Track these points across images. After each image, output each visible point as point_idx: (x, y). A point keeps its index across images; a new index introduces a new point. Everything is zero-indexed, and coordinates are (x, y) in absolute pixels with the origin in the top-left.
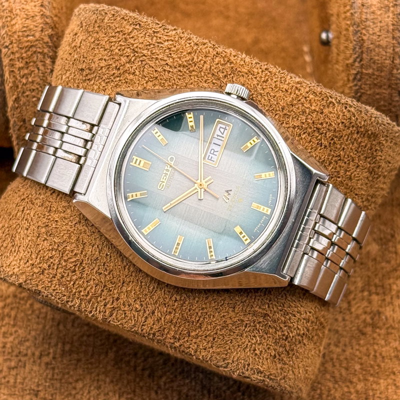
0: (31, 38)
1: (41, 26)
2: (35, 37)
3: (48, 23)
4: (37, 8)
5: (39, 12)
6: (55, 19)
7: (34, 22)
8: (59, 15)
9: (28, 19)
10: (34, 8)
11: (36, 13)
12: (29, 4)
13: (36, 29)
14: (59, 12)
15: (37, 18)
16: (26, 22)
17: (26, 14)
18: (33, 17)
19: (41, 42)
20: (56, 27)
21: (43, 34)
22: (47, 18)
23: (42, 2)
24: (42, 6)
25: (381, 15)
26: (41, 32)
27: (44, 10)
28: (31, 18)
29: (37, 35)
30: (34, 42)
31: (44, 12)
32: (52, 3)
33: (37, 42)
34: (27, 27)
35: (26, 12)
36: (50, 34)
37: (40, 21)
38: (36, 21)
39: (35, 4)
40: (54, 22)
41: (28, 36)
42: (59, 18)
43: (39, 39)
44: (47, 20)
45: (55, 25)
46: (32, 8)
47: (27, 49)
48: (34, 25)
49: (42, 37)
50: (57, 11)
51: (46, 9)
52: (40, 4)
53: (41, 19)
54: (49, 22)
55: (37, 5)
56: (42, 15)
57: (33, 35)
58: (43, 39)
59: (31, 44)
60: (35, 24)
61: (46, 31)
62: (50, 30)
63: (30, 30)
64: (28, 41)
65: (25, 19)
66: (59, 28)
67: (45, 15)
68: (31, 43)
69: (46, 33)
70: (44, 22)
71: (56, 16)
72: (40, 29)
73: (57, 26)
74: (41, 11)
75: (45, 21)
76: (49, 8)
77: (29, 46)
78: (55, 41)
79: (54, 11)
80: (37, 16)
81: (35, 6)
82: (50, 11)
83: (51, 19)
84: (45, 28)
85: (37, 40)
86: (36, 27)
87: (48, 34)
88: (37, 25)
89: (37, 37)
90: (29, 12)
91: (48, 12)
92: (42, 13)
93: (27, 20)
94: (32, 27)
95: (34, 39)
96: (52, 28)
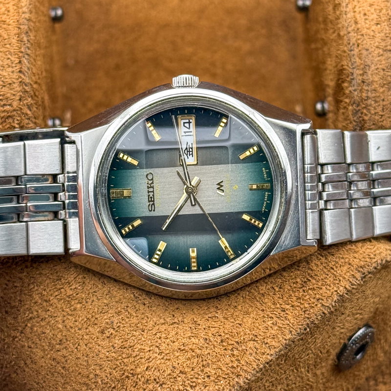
0: (8, 108)
1: (19, 94)
2: (12, 106)
3: (27, 92)
4: (16, 74)
5: (18, 79)
6: (35, 86)
7: (11, 89)
8: (39, 81)
9: (4, 86)
10: (11, 74)
11: (13, 80)
12: (5, 70)
13: (14, 97)
14: (39, 78)
15: (15, 85)
16: (2, 90)
17: (2, 81)
18: (10, 84)
19: (19, 112)
20: (35, 95)
21: (21, 103)
22: (26, 85)
23: (21, 68)
24: (20, 72)
25: (383, 92)
26: (19, 101)
27: (23, 76)
28: (8, 86)
29: (15, 104)
30: (11, 112)
31: (23, 79)
32: (32, 69)
33: (15, 112)
34: (4, 95)
35: (2, 78)
36: (29, 104)
37: (18, 89)
38: (14, 89)
39: (13, 69)
40: (33, 90)
41: (5, 105)
42: (39, 84)
43: (17, 109)
44: (26, 88)
45: (34, 93)
46: (9, 74)
47: (3, 120)
48: (11, 94)
49: (20, 106)
50: (37, 77)
51: (25, 76)
52: (18, 70)
53: (20, 87)
54: (28, 90)
55: (15, 71)
56: (20, 82)
57: (9, 105)
58: (21, 109)
59: (8, 115)
60: (12, 91)
61: (24, 100)
62: (30, 99)
63: (7, 98)
64: (4, 111)
65: (1, 87)
66: (39, 97)
67: (24, 82)
68: (8, 113)
69: (25, 102)
70: (23, 90)
71: (36, 83)
72: (18, 98)
73: (37, 94)
74: (21, 77)
75: (24, 88)
76: (28, 74)
77: (5, 117)
78: (34, 111)
79: (33, 78)
80: (14, 83)
81: (13, 72)
82: (30, 78)
83: (30, 86)
84: (24, 97)
85: (14, 110)
86: (14, 95)
87: (27, 103)
88: (14, 93)
89: (15, 107)
90: (6, 79)
91: (28, 78)
92: (20, 80)
93: (3, 88)
94: (9, 95)
95: (11, 109)
96: (32, 96)
